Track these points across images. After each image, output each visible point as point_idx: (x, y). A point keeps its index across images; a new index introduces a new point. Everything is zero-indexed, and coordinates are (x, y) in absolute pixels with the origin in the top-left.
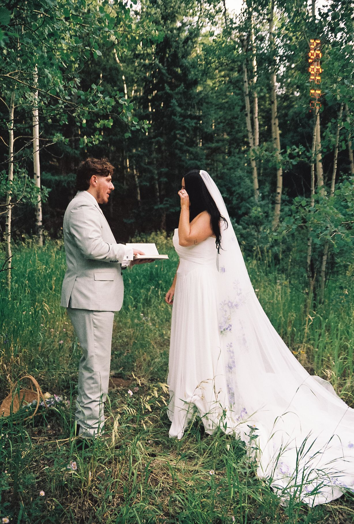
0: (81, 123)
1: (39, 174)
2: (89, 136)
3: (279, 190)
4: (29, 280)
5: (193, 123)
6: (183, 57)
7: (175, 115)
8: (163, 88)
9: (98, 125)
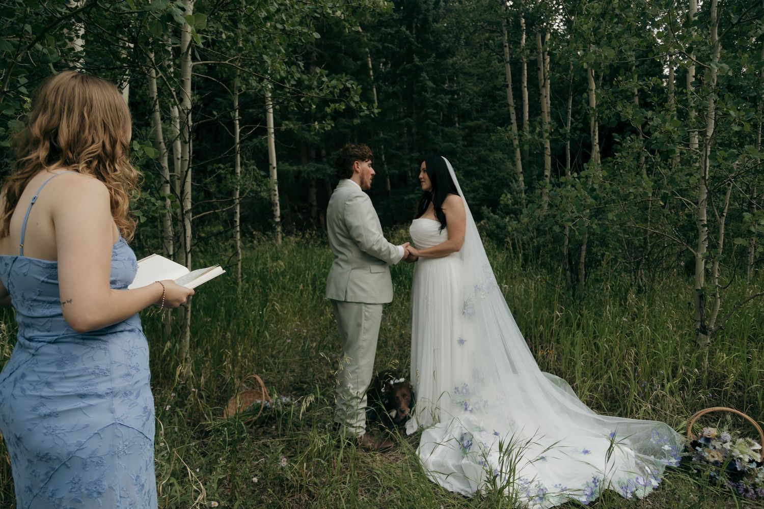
0: (310, 109)
1: (275, 165)
2: (320, 122)
3: (547, 173)
4: (261, 279)
5: (447, 99)
6: (435, 21)
7: (426, 91)
8: (412, 61)
9: (328, 110)
